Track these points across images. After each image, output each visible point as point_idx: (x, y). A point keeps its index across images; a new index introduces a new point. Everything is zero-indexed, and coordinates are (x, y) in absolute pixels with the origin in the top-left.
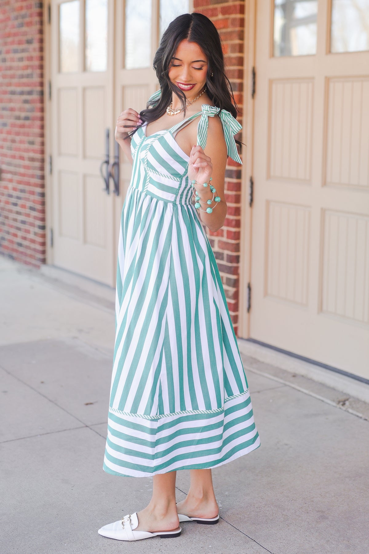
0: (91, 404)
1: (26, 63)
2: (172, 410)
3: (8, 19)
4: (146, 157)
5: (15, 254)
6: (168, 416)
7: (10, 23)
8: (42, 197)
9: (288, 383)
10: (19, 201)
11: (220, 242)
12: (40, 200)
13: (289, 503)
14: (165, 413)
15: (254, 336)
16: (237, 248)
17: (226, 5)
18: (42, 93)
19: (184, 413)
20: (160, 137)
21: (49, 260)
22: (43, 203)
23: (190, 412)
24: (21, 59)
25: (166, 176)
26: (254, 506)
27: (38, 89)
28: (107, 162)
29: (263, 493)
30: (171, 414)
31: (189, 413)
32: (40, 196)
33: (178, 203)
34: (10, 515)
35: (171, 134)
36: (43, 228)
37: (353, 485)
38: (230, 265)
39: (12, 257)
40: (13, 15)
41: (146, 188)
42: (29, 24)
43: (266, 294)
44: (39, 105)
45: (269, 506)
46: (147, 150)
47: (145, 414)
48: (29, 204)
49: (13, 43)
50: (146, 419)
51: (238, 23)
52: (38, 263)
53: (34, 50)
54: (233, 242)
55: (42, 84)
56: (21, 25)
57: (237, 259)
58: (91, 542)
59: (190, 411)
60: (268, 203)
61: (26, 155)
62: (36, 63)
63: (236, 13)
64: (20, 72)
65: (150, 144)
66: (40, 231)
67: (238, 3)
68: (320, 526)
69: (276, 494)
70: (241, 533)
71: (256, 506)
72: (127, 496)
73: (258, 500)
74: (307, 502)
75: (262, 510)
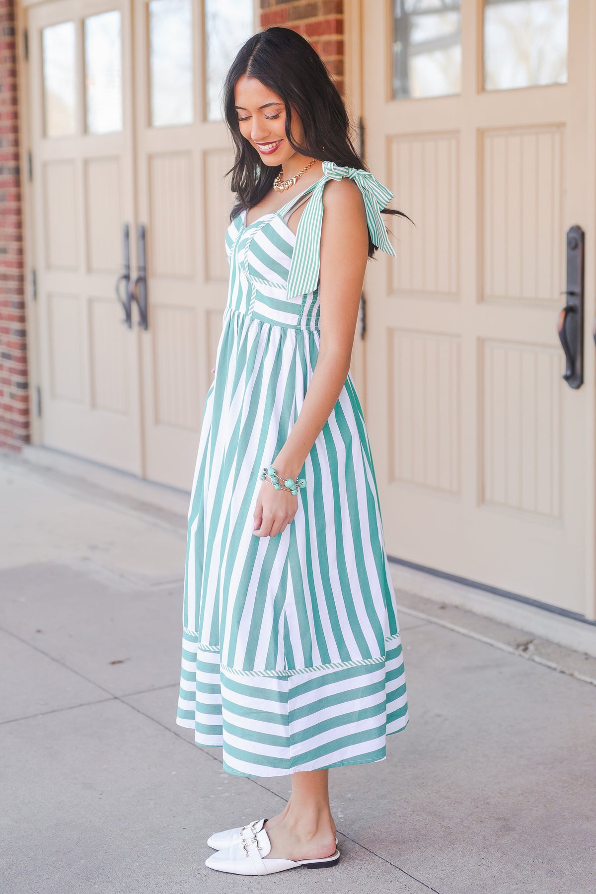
0: (120, 662)
2: (309, 663)
4: (246, 260)
6: (303, 673)
8: (21, 336)
9: (433, 619)
12: (19, 342)
13: (451, 808)
14: (297, 668)
17: (312, 20)
18: (17, 171)
19: (328, 668)
20: (264, 225)
21: (35, 438)
22: (24, 347)
23: (338, 665)
25: (281, 287)
26: (394, 814)
27: (11, 164)
28: (127, 277)
29: (408, 794)
30: (307, 669)
31: (337, 667)
32: (18, 335)
33: (303, 327)
35: (281, 218)
36: (25, 386)
37: (551, 776)
41: (252, 308)
43: (393, 478)
44: (12, 190)
45: (419, 813)
46: (247, 247)
47: (266, 669)
48: (1, 349)
50: (270, 677)
51: (333, 48)
52: (18, 443)
53: (4, 102)
55: (17, 157)
58: (138, 881)
59: (338, 663)
60: (391, 332)
62: (7, 123)
63: (330, 33)
65: (251, 238)
66: (20, 392)
67: (332, 17)
68: (502, 842)
69: (428, 794)
70: (377, 858)
71: (398, 815)
72: (190, 806)
73: (400, 805)
74: (479, 806)
75: (409, 819)
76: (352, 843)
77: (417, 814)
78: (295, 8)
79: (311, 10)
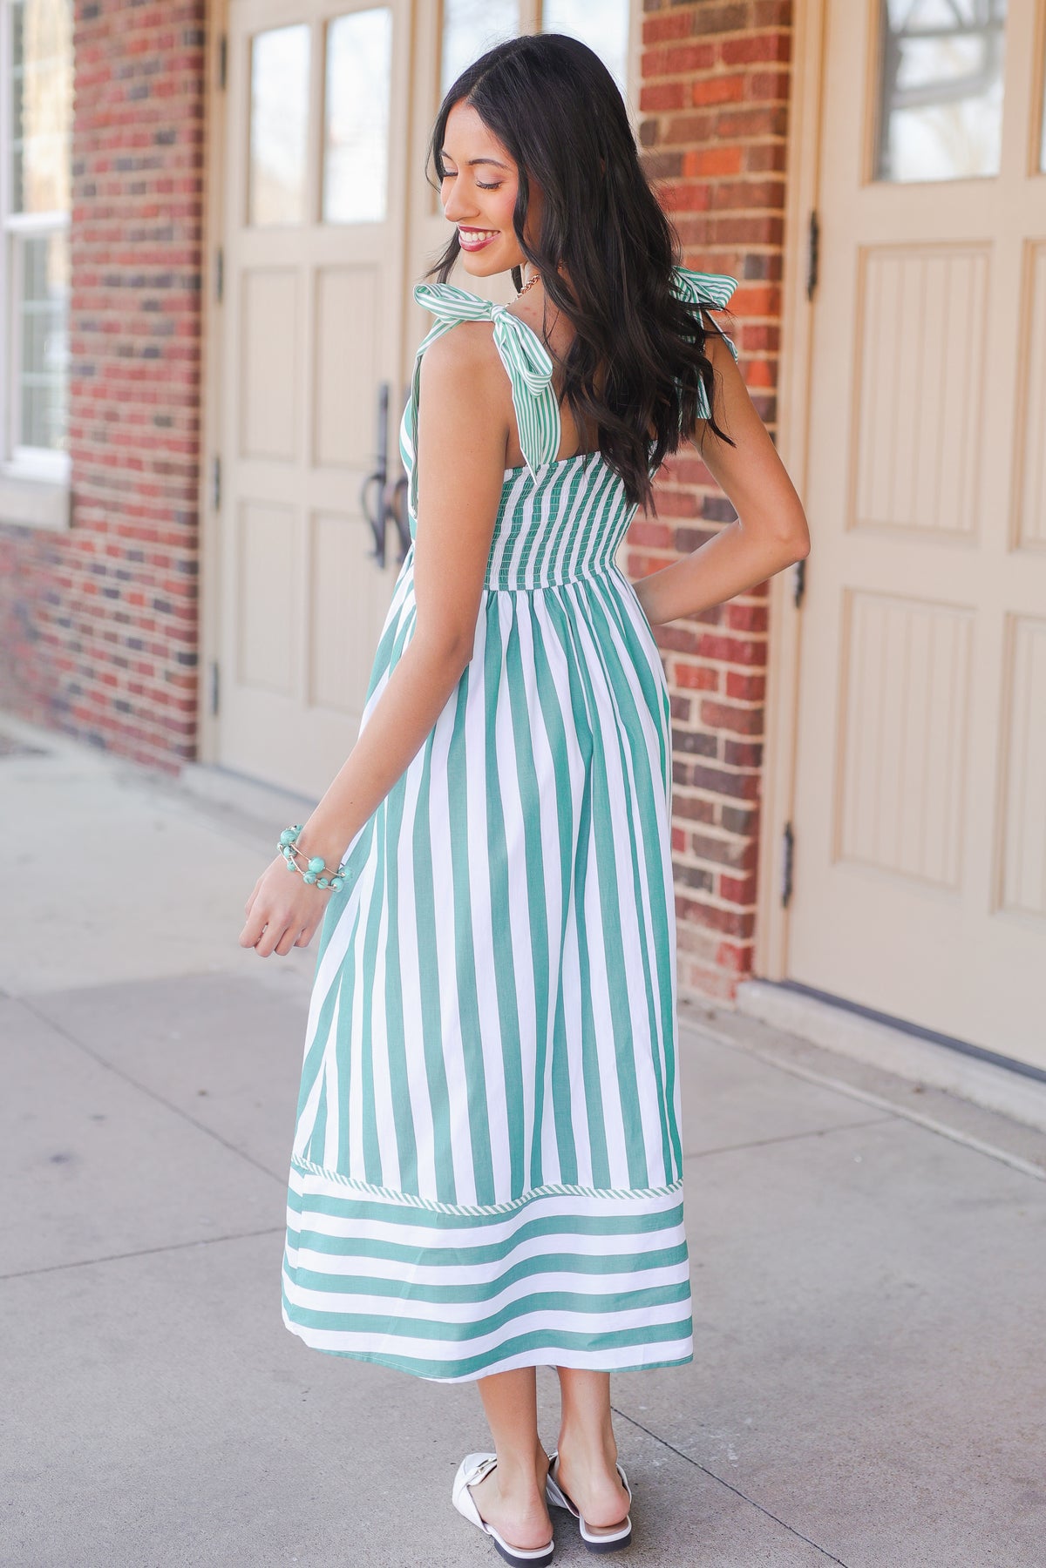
1: (153, 198)
3: (106, 75)
5: (108, 734)
7: (110, 87)
8: (189, 573)
9: (902, 1110)
10: (125, 583)
11: (705, 704)
12: (185, 582)
13: (932, 1455)
15: (799, 974)
16: (756, 723)
17: (736, 35)
18: (197, 283)
21: (206, 752)
22: (193, 592)
24: (139, 188)
26: (829, 1460)
27: (187, 270)
28: (381, 478)
29: (854, 1424)
32: (184, 571)
34: (130, 1470)
36: (192, 660)
38: (734, 770)
39: (99, 743)
40: (119, 64)
42: (165, 90)
43: (837, 855)
44: (187, 316)
45: (875, 1460)
48: (152, 593)
49: (117, 142)
51: (772, 87)
52: (175, 759)
53: (178, 161)
54: (745, 705)
55: (197, 258)
56: (143, 93)
57: (754, 755)
58: (368, 1554)
60: (849, 595)
61: (147, 455)
62: (183, 198)
63: (767, 59)
64: (135, 224)
66: (183, 670)
67: (772, 30)
68: (1025, 1522)
69: (891, 1426)
70: (799, 1539)
71: (836, 1461)
72: (463, 1424)
73: (840, 1444)
74: (982, 1454)
75: (855, 1471)
76: (754, 1508)
77: (871, 1462)
78: (705, 13)
79: (734, 17)
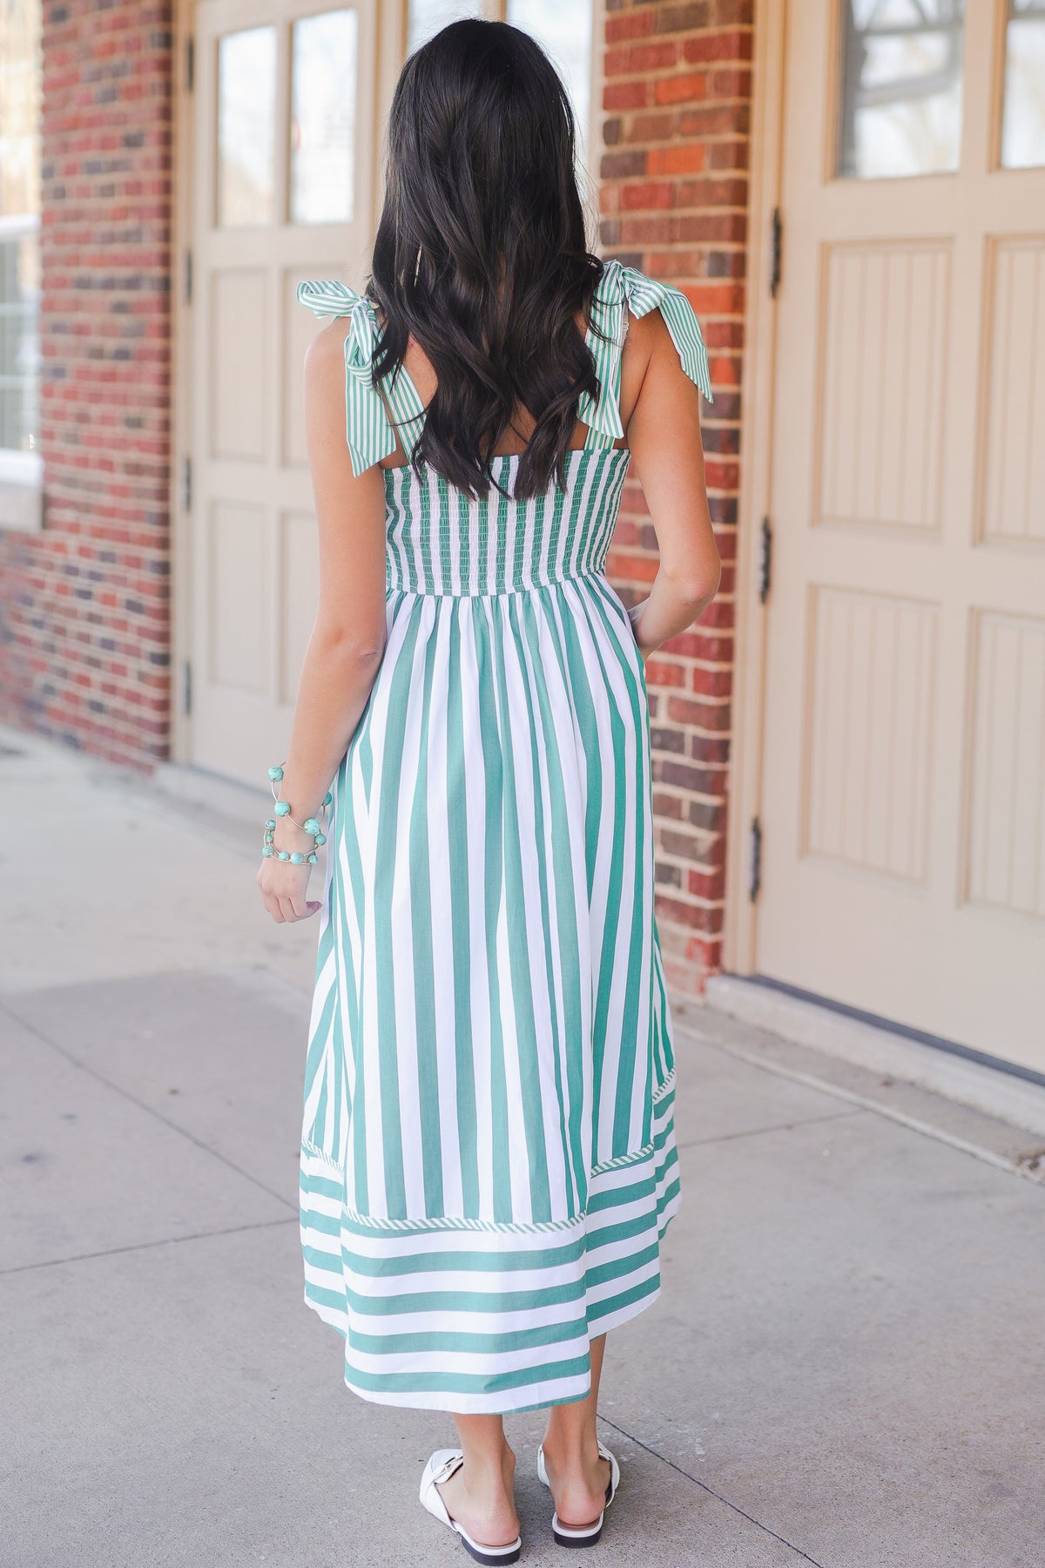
1: (122, 200)
3: (74, 78)
5: (81, 734)
7: (78, 90)
8: (161, 573)
9: (869, 1103)
10: (97, 584)
11: (672, 700)
12: (157, 583)
13: (899, 1448)
15: (768, 968)
16: (723, 718)
17: (697, 33)
18: (166, 284)
21: (178, 751)
22: (165, 592)
24: (108, 191)
26: (796, 1454)
27: (157, 272)
29: (821, 1418)
32: (156, 571)
34: (99, 1469)
36: (164, 660)
38: (701, 765)
39: (72, 743)
40: (87, 67)
42: (133, 93)
43: (804, 849)
44: (156, 318)
45: (841, 1454)
48: (124, 594)
49: (85, 145)
51: (733, 85)
52: (149, 758)
53: (147, 164)
54: (712, 701)
55: (166, 260)
56: (111, 96)
57: (722, 750)
60: (814, 590)
61: (118, 456)
62: (152, 200)
63: (728, 57)
64: (104, 227)
66: (155, 670)
67: (734, 28)
68: (991, 1515)
69: (858, 1420)
70: (765, 1533)
71: (803, 1455)
72: (431, 1421)
73: (807, 1438)
74: (948, 1447)
75: (822, 1465)
76: (721, 1503)
77: (838, 1456)
78: (668, 11)
79: (696, 15)
